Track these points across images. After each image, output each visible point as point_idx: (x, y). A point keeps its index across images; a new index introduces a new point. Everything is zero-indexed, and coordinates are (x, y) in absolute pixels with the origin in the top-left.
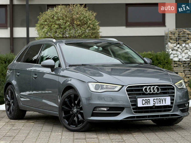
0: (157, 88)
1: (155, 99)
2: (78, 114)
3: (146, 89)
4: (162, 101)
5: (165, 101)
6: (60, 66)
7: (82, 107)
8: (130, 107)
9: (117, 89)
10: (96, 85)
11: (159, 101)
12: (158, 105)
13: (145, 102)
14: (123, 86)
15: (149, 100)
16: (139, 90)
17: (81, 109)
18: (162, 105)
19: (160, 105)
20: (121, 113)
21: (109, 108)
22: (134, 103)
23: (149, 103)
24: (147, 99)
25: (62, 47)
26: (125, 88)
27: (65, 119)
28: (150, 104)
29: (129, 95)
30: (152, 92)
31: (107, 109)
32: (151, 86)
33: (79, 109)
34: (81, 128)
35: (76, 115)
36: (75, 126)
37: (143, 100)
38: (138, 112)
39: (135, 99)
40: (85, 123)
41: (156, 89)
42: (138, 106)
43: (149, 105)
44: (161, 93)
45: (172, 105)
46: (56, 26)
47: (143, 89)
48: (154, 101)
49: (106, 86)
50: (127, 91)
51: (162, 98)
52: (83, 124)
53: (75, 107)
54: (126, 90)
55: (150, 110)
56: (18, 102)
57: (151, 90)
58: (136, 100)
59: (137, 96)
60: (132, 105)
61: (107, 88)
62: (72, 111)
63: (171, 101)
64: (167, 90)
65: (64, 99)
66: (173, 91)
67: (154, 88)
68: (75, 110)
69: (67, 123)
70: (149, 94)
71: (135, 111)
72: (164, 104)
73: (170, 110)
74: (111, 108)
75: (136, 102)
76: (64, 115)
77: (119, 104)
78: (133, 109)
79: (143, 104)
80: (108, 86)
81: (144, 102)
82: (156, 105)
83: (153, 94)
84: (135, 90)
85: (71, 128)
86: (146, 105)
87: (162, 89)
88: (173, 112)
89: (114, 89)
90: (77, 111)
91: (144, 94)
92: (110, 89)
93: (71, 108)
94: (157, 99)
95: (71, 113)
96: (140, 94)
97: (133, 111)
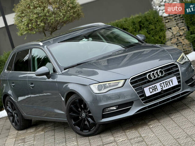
0: (160, 71)
1: (161, 84)
2: (88, 118)
3: (149, 75)
4: (169, 83)
5: (172, 82)
6: (54, 71)
7: (89, 110)
8: (139, 99)
9: (120, 85)
10: (98, 86)
11: (166, 84)
12: (166, 88)
13: (153, 90)
14: (126, 80)
15: (156, 86)
16: (143, 79)
17: (89, 112)
18: (170, 87)
19: (168, 88)
20: (131, 108)
21: (118, 106)
22: (142, 94)
23: (156, 89)
24: (153, 86)
25: (51, 49)
26: (129, 81)
27: (76, 126)
28: (158, 90)
29: (135, 87)
30: (157, 76)
31: (116, 107)
32: (153, 71)
33: (88, 113)
34: (95, 132)
35: (86, 119)
36: (88, 131)
37: (149, 88)
38: (148, 102)
39: (142, 89)
40: (97, 126)
41: (159, 73)
42: (147, 96)
43: (157, 92)
44: (165, 76)
45: (180, 84)
46: (35, 16)
47: (146, 77)
48: (161, 86)
49: (109, 84)
50: (132, 83)
51: (168, 80)
52: (96, 127)
53: (83, 112)
54: (130, 83)
55: (159, 96)
56: (21, 113)
57: (155, 75)
58: (142, 91)
59: (143, 86)
60: (140, 97)
61: (110, 86)
62: (81, 116)
63: (177, 80)
64: (170, 70)
65: (70, 106)
66: (177, 69)
67: (157, 72)
68: (84, 115)
69: (79, 129)
70: (154, 80)
71: (145, 101)
72: (172, 86)
73: (179, 89)
74: (120, 106)
75: (143, 93)
76: (74, 121)
77: (126, 99)
78: (142, 100)
79: (151, 93)
80: (110, 84)
81: (151, 90)
82: (164, 89)
83: (158, 79)
84: (138, 80)
85: (84, 134)
86: (154, 93)
87: (165, 71)
88: (182, 91)
89: (117, 85)
90: (86, 115)
91: (149, 82)
92: (113, 86)
93: (79, 113)
94: (163, 83)
95: (80, 118)
96: (145, 83)
97: (142, 102)
